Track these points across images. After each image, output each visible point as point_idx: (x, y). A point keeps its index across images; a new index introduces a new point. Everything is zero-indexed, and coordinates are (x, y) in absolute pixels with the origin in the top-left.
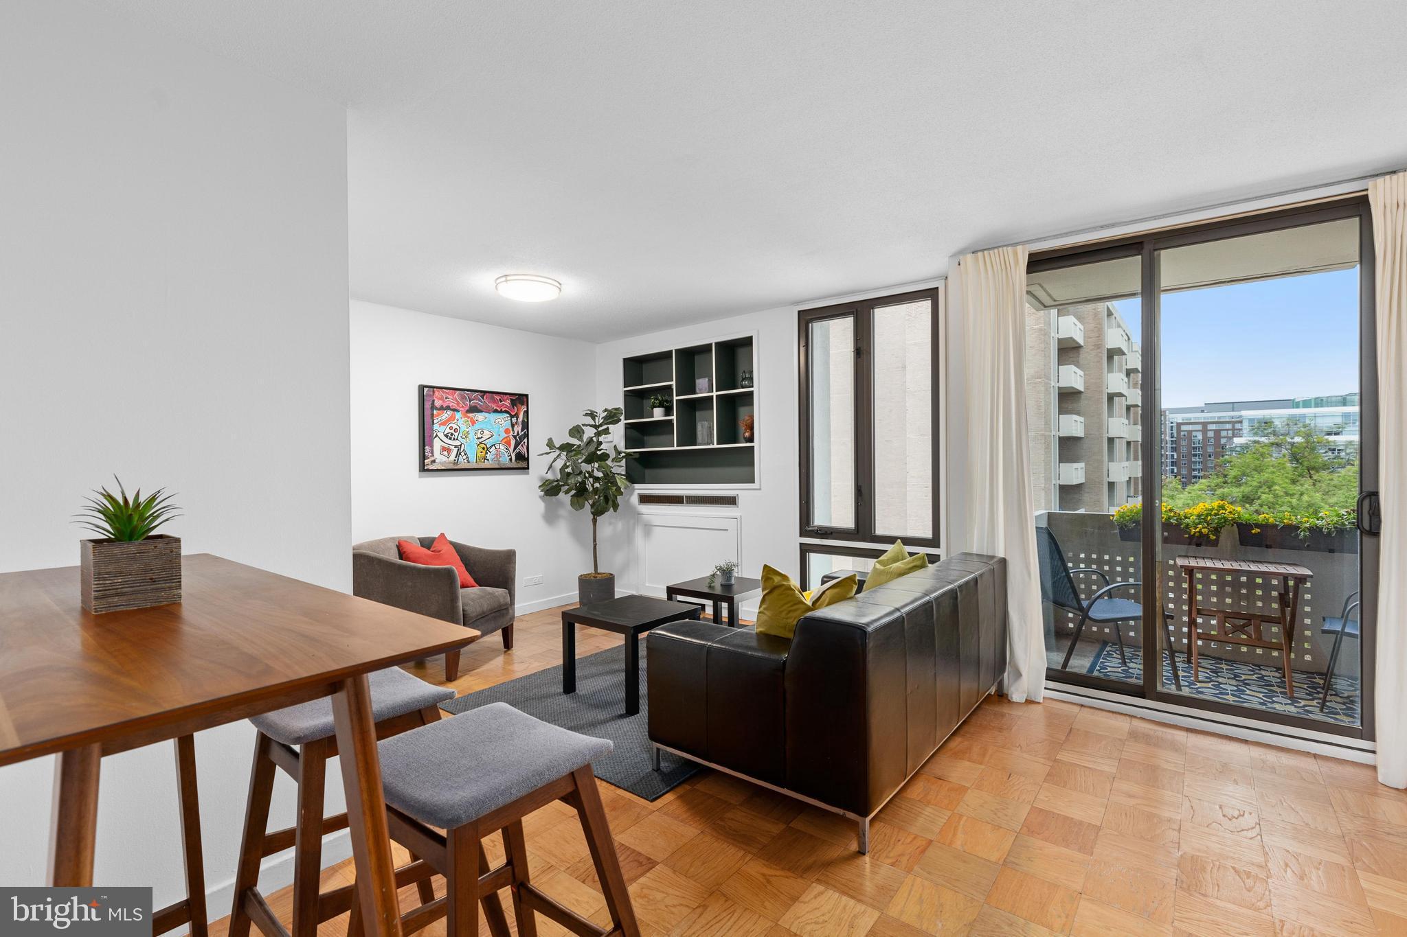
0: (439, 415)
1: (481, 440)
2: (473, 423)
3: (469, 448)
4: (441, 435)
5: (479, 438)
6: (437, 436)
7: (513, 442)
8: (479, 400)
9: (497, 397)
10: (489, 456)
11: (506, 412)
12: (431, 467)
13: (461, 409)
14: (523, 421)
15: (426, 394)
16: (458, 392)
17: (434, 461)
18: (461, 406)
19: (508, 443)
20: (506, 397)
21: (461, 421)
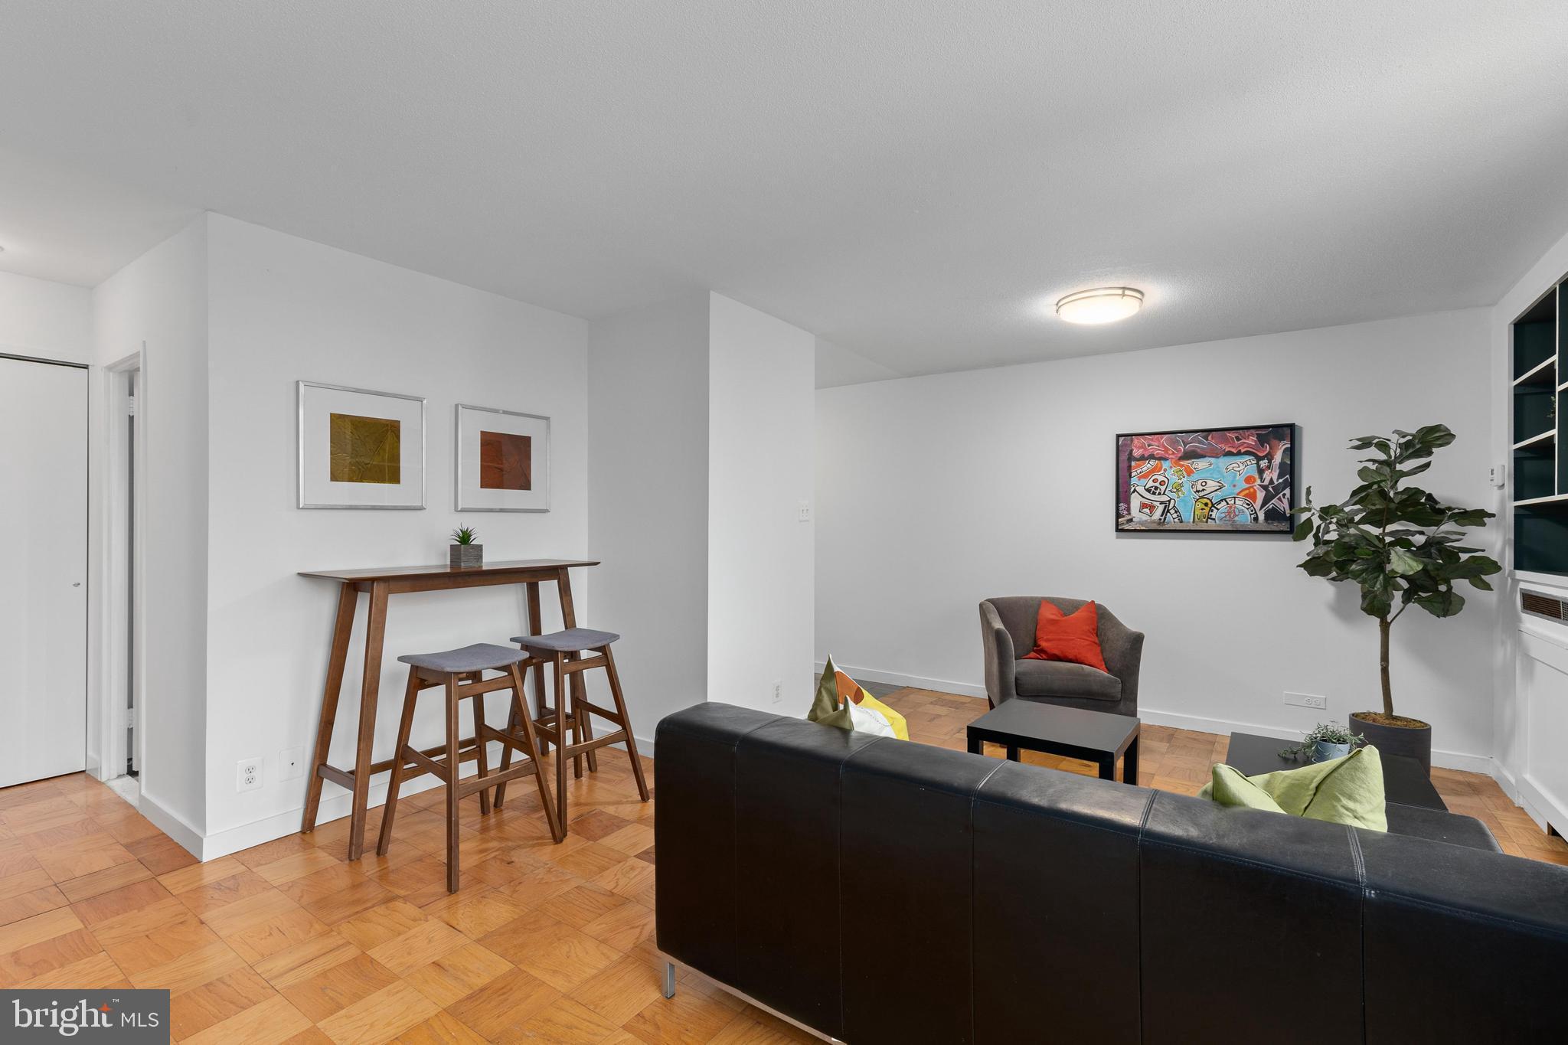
0: (1138, 466)
1: (1202, 494)
2: (1190, 472)
3: (1182, 504)
4: (1141, 490)
5: (1198, 491)
6: (1135, 491)
7: (1261, 495)
8: (1200, 442)
9: (1232, 435)
10: (1214, 514)
11: (1247, 453)
12: (1127, 527)
13: (1171, 456)
14: (1282, 465)
15: (1124, 443)
16: (1166, 436)
17: (1131, 520)
18: (1170, 452)
19: (1252, 496)
20: (1247, 433)
21: (1170, 472)
